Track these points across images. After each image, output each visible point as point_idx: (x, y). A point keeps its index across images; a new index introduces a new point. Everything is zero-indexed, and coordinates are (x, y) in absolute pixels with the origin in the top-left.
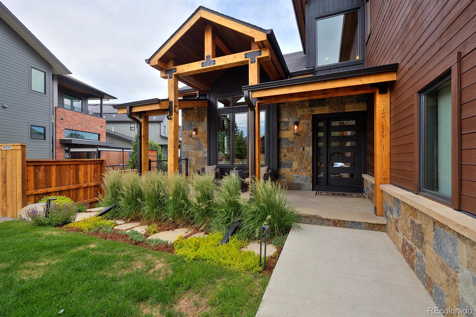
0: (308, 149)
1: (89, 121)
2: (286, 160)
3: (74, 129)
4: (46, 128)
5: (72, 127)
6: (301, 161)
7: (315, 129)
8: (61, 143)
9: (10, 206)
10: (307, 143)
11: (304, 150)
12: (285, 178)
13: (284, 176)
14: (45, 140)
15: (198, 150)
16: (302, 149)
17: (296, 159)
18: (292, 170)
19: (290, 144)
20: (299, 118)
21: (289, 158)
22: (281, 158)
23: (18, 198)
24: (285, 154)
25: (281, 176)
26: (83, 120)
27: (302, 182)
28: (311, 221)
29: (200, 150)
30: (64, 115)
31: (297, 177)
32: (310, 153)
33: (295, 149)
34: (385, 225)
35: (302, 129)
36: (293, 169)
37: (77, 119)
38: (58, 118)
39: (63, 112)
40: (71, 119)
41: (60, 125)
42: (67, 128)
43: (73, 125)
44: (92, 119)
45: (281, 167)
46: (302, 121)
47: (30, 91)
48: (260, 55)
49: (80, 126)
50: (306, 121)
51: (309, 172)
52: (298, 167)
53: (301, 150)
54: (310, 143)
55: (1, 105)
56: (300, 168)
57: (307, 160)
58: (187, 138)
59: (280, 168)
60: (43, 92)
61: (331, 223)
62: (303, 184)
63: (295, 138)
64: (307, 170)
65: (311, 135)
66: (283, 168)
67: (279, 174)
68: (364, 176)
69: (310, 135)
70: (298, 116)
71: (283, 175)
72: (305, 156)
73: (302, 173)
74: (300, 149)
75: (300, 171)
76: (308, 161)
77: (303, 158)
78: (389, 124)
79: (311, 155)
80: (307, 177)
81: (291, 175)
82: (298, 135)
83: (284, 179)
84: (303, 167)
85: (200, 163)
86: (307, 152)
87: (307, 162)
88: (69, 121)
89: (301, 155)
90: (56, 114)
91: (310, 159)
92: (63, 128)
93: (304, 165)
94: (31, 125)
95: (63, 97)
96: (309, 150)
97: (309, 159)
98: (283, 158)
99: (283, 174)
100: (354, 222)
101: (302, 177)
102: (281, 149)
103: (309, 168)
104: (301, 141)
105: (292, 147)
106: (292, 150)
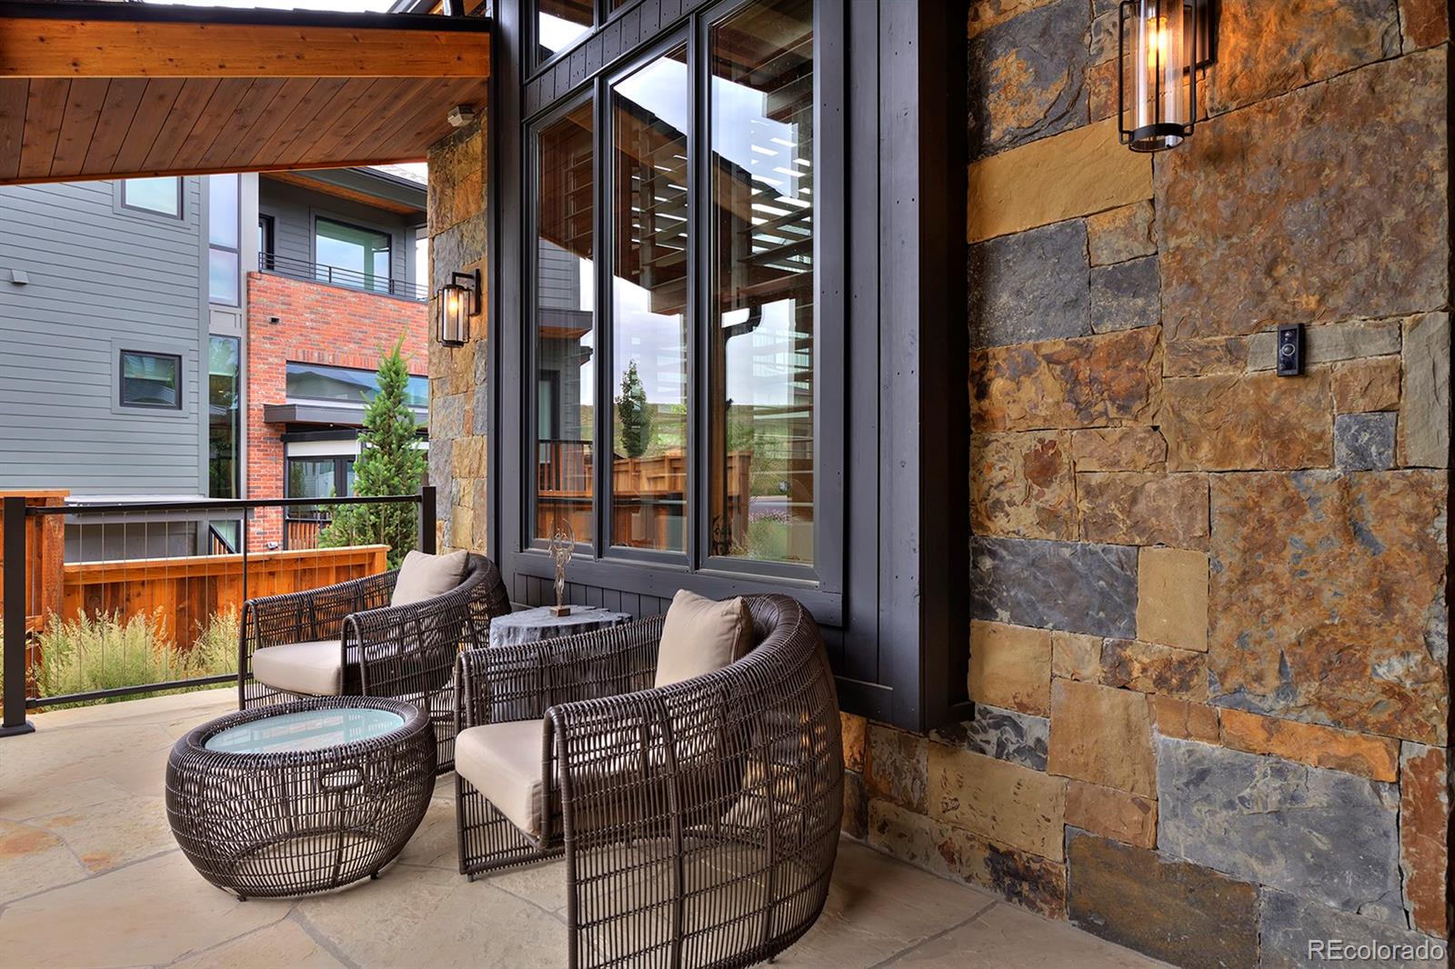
0: (1375, 351)
1: (394, 325)
2: (1049, 518)
3: (328, 360)
4: (183, 358)
5: (316, 355)
6: (1262, 543)
8: (269, 424)
10: (1358, 252)
11: (1297, 363)
12: (1037, 753)
13: (1035, 728)
14: (180, 408)
16: (1267, 352)
17: (1185, 504)
18: (1122, 664)
19: (1100, 300)
21: (1090, 492)
22: (1004, 497)
24: (1049, 436)
25: (999, 723)
26: (367, 321)
27: (1276, 876)
30: (283, 304)
31: (1202, 775)
32: (1409, 422)
33: (1166, 368)
35: (1268, 40)
36: (1140, 656)
37: (340, 316)
38: (261, 317)
39: (280, 292)
40: (312, 320)
41: (268, 346)
42: (297, 357)
43: (322, 346)
44: (409, 313)
45: (1004, 614)
47: (119, 209)
49: (352, 346)
51: (1385, 729)
52: (1213, 625)
53: (1250, 371)
54: (1408, 242)
55: (4, 274)
56: (1244, 647)
57: (1353, 530)
59: (989, 613)
60: (173, 210)
62: (1283, 906)
63: (1167, 211)
64: (1355, 693)
66: (1016, 618)
67: (973, 694)
69: (1417, 110)
71: (1026, 721)
72: (1322, 473)
73: (1272, 726)
74: (1235, 353)
75: (1236, 699)
76: (1370, 543)
77: (1294, 505)
80: (1346, 799)
81: (1112, 732)
82: (1216, 157)
83: (1023, 770)
84: (1289, 632)
86: (1361, 404)
87: (1360, 563)
88: (307, 327)
89: (1252, 451)
90: (249, 303)
91: (1406, 522)
92: (276, 361)
93: (1309, 618)
94: (122, 350)
95: (312, 234)
96: (1394, 358)
97: (1384, 514)
98: (1016, 491)
99: (1022, 707)
101: (1265, 788)
102: (998, 385)
103: (1392, 669)
104: (1258, 235)
105: (1132, 347)
106: (1123, 383)
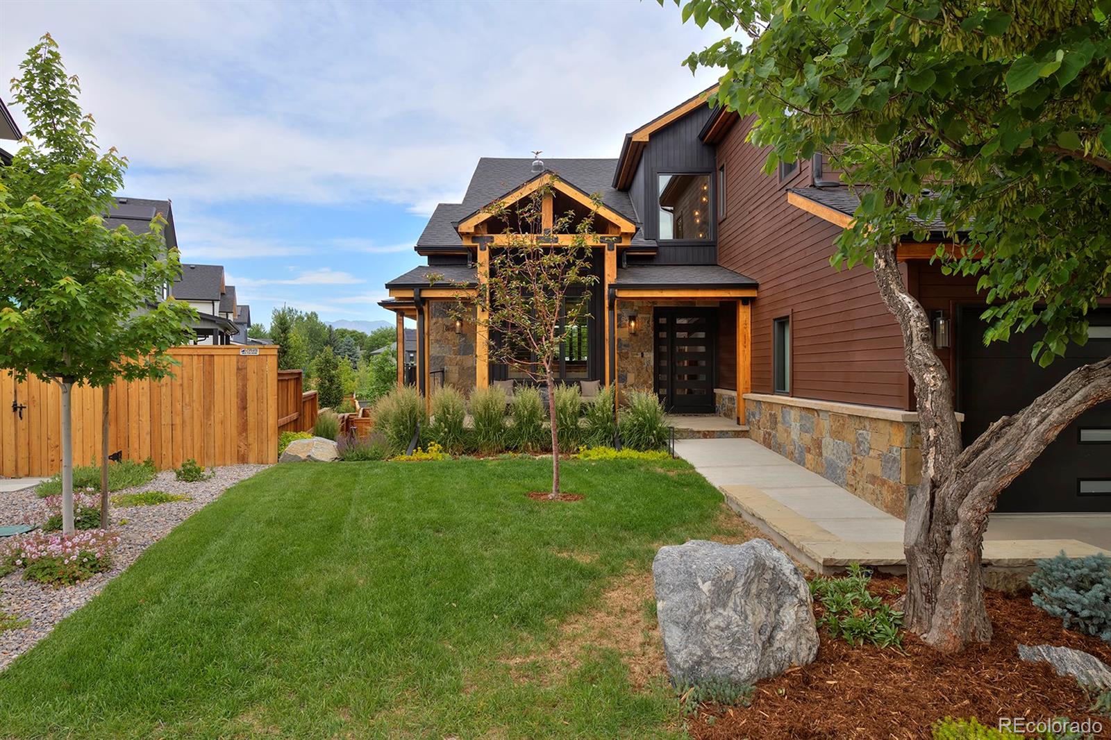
6: (638, 373)
7: (658, 328)
9: (255, 446)
10: (647, 347)
15: (463, 354)
16: (640, 354)
17: (632, 369)
19: (623, 347)
20: (635, 310)
21: (622, 368)
23: (269, 433)
28: (682, 435)
29: (468, 354)
33: (630, 355)
34: (747, 431)
35: (640, 326)
36: (627, 385)
46: (640, 316)
48: (620, 242)
50: (644, 316)
52: (635, 381)
53: (638, 356)
54: (651, 347)
56: (638, 382)
57: (647, 371)
58: (441, 331)
61: (701, 435)
63: (631, 340)
64: (647, 385)
65: (652, 335)
68: (716, 391)
70: (635, 308)
72: (645, 365)
74: (637, 354)
75: (637, 387)
77: (642, 369)
78: (750, 335)
79: (652, 364)
82: (636, 335)
84: (642, 380)
85: (469, 376)
86: (647, 360)
87: (648, 373)
89: (638, 364)
91: (651, 370)
93: (644, 378)
96: (650, 356)
97: (649, 369)
100: (723, 431)
103: (650, 383)
104: (639, 344)
105: (627, 353)
106: (626, 357)
